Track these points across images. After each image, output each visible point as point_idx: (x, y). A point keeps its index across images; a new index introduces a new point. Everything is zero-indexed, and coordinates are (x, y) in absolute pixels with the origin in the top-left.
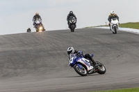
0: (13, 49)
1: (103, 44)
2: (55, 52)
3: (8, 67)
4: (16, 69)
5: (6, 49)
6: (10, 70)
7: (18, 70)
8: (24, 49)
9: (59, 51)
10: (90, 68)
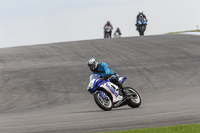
0: (64, 64)
1: (193, 57)
2: (124, 68)
3: (56, 91)
4: (67, 92)
5: (54, 64)
6: (60, 95)
7: (71, 95)
8: (81, 63)
9: (130, 68)
10: (118, 98)
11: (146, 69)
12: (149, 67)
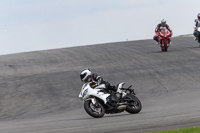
5: (65, 69)
11: (158, 73)
12: (161, 70)
